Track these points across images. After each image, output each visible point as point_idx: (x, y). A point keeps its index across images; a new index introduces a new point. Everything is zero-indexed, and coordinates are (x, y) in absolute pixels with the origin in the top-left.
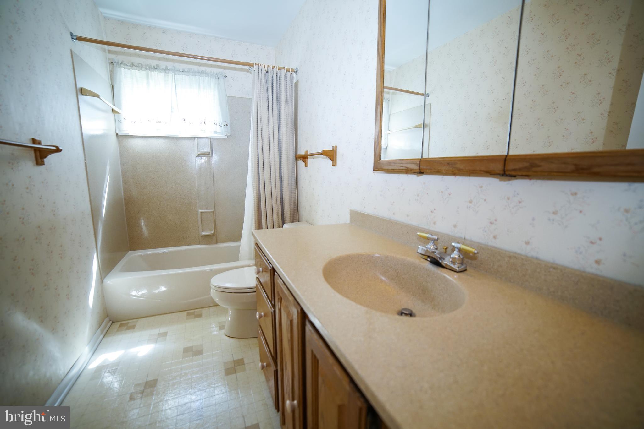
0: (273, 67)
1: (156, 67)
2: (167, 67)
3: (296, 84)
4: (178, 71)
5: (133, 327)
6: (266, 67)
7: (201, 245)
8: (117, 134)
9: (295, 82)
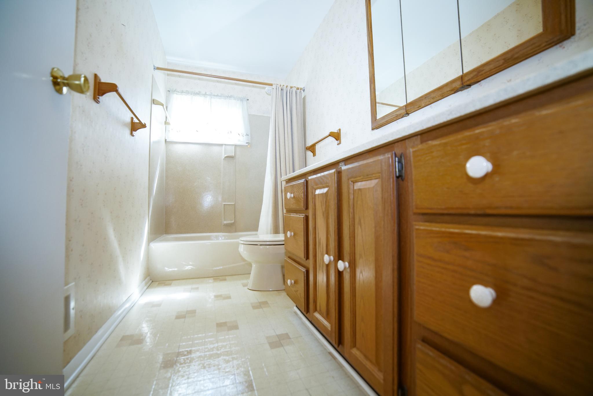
0: (287, 87)
1: (198, 93)
2: (206, 93)
3: (304, 99)
4: (213, 95)
5: (170, 285)
6: (282, 86)
7: (223, 232)
8: (166, 140)
9: (303, 97)
